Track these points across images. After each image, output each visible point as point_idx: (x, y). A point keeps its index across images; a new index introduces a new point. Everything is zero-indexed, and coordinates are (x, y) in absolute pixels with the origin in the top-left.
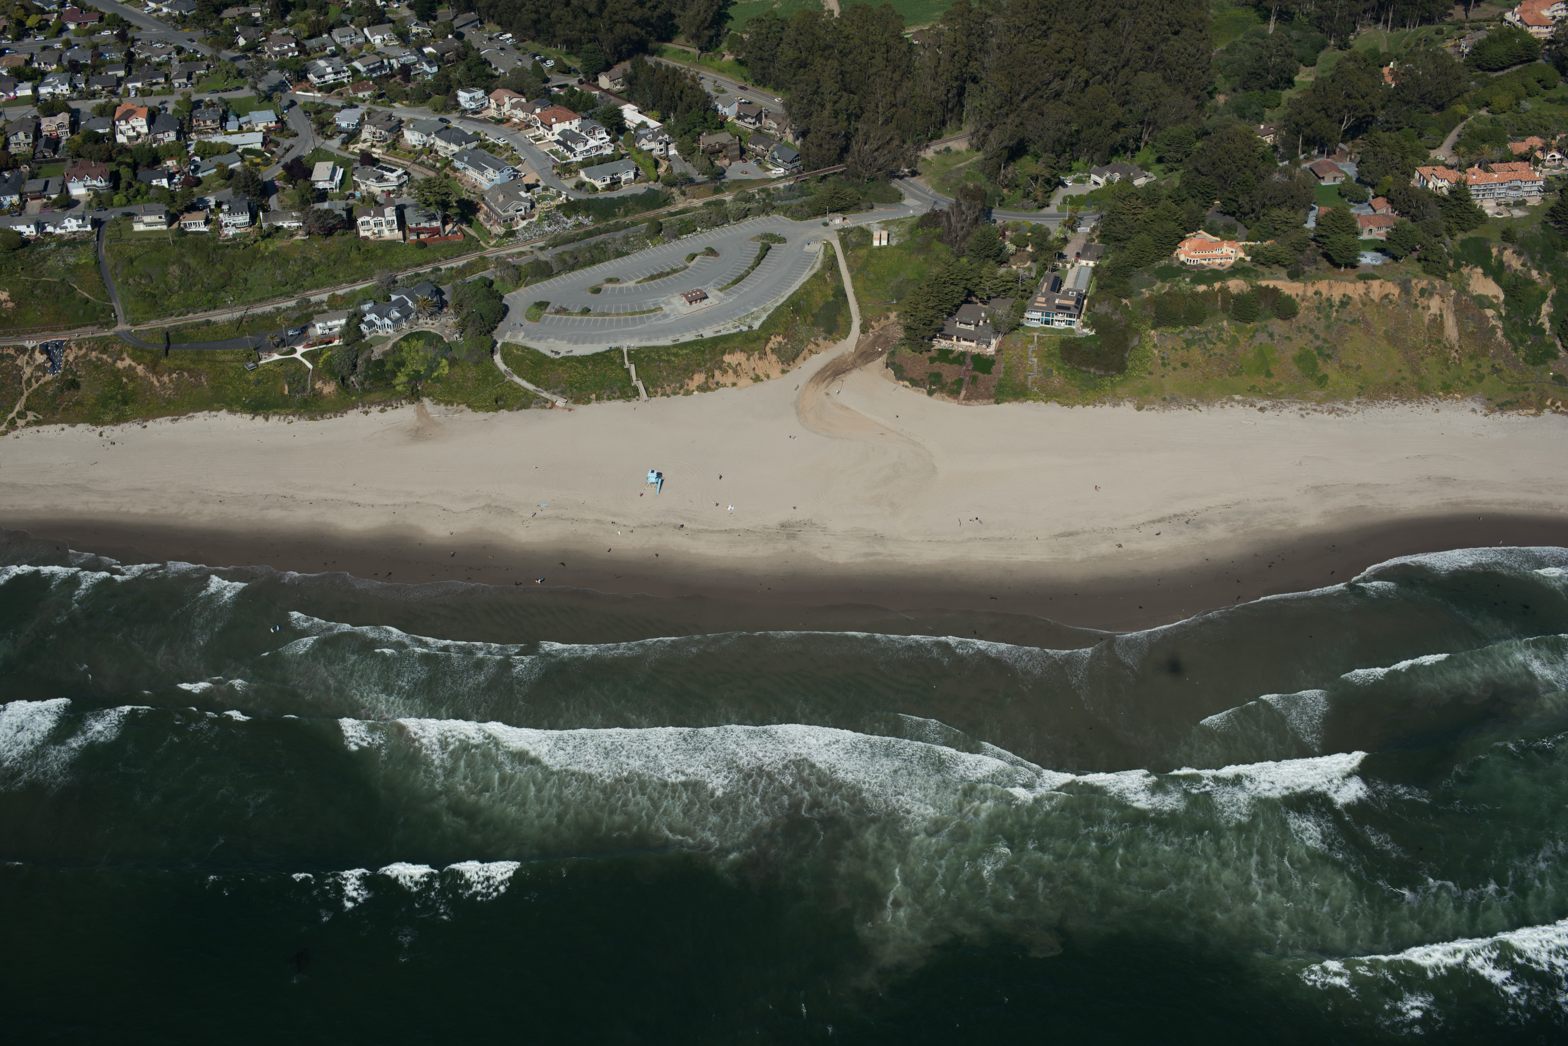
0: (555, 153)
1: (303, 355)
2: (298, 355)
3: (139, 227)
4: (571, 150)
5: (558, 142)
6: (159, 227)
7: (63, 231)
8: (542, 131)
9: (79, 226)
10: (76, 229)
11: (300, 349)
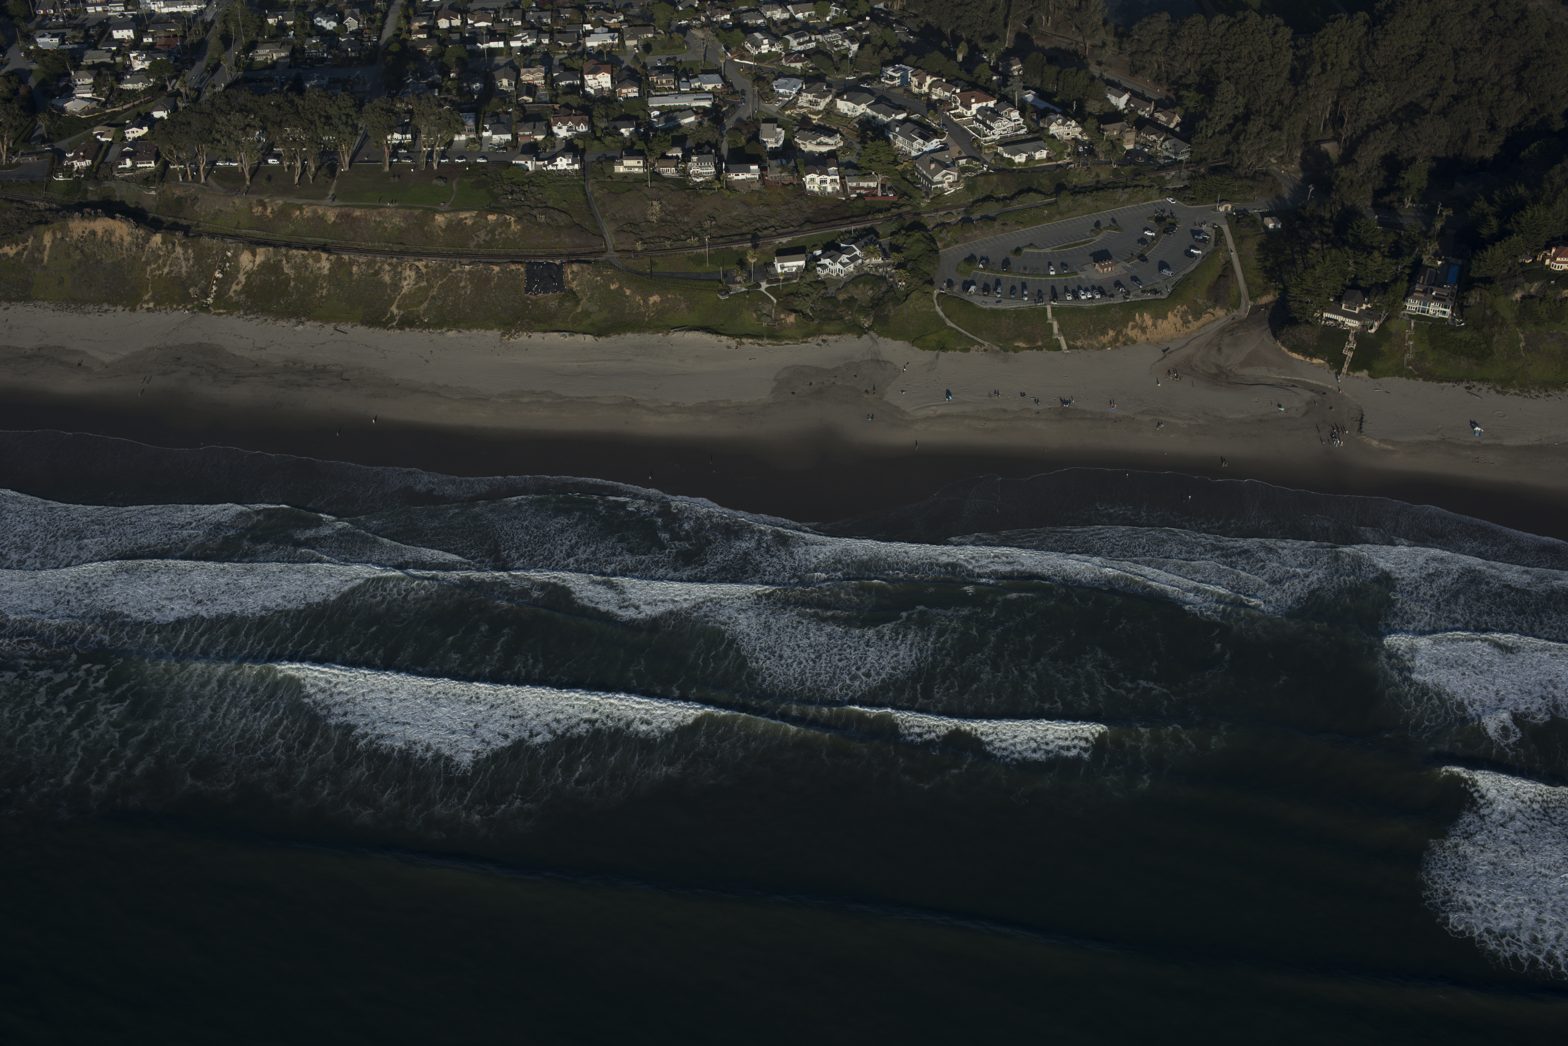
0: (975, 130)
1: (767, 289)
2: (763, 289)
3: (620, 169)
4: (991, 129)
5: (977, 120)
6: (637, 170)
7: (554, 168)
8: (961, 110)
9: (568, 165)
10: (565, 167)
11: (764, 285)
